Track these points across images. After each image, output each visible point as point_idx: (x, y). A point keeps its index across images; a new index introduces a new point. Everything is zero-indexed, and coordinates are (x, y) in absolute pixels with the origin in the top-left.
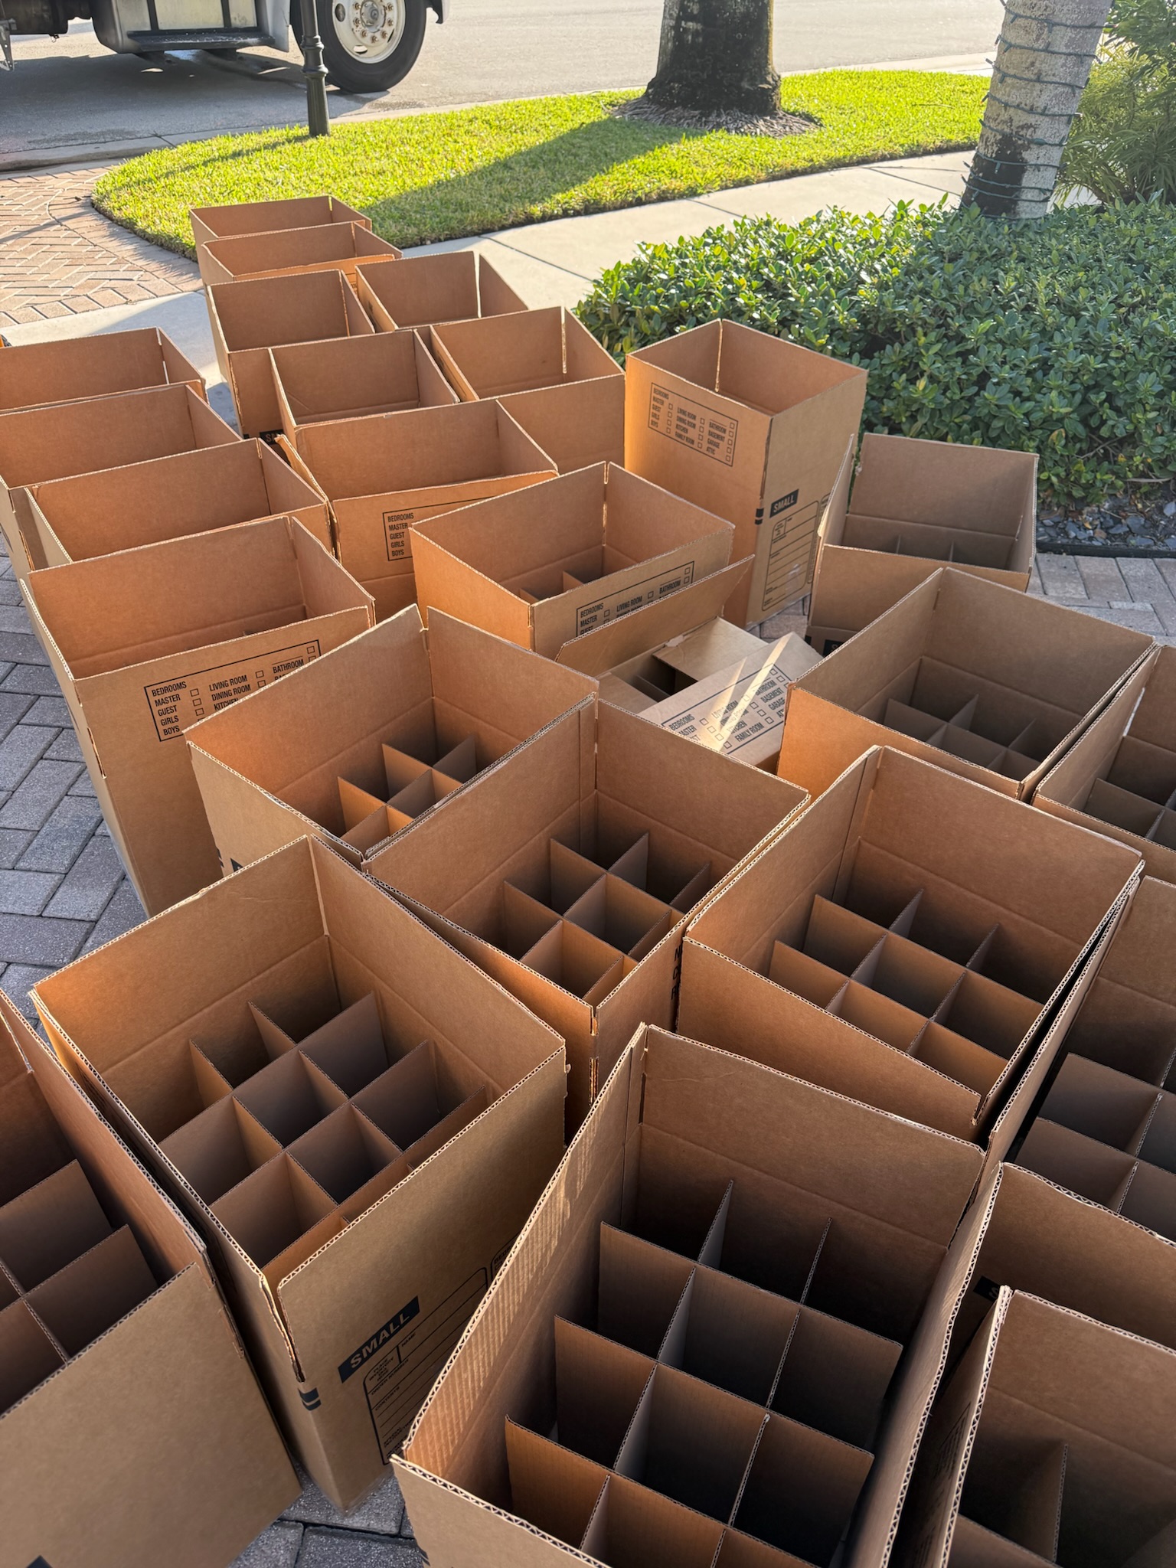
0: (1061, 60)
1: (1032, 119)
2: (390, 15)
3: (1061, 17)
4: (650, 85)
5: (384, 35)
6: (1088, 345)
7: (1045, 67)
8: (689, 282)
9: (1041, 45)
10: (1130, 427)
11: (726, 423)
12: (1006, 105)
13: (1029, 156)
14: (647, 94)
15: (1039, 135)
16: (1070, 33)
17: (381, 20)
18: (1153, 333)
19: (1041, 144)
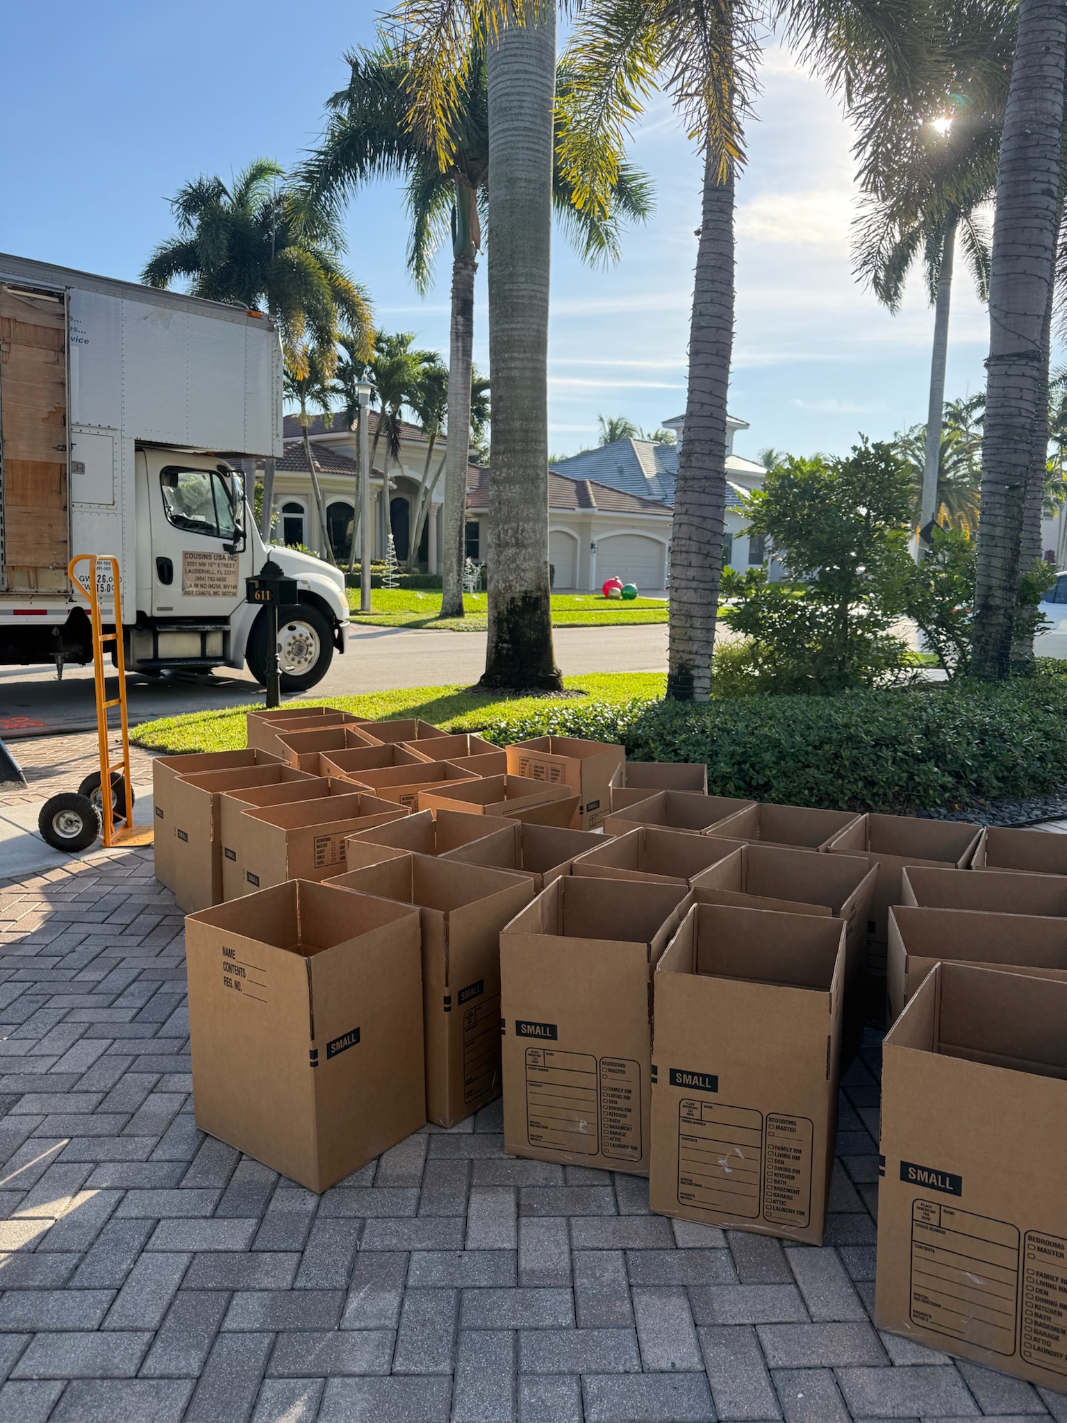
0: (699, 631)
1: (691, 657)
2: (310, 649)
3: (694, 614)
4: (482, 677)
5: (306, 660)
6: (734, 742)
7: (692, 634)
8: (529, 730)
9: (688, 625)
10: (765, 779)
11: (559, 767)
12: (678, 651)
13: (695, 672)
14: (480, 682)
15: (697, 663)
16: (700, 620)
17: (305, 652)
18: (766, 736)
19: (698, 667)
